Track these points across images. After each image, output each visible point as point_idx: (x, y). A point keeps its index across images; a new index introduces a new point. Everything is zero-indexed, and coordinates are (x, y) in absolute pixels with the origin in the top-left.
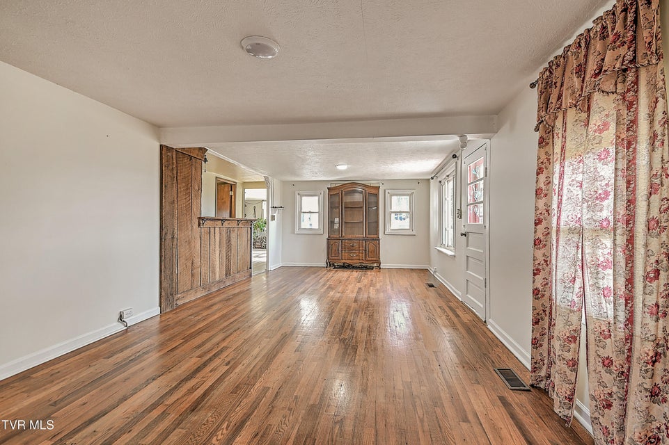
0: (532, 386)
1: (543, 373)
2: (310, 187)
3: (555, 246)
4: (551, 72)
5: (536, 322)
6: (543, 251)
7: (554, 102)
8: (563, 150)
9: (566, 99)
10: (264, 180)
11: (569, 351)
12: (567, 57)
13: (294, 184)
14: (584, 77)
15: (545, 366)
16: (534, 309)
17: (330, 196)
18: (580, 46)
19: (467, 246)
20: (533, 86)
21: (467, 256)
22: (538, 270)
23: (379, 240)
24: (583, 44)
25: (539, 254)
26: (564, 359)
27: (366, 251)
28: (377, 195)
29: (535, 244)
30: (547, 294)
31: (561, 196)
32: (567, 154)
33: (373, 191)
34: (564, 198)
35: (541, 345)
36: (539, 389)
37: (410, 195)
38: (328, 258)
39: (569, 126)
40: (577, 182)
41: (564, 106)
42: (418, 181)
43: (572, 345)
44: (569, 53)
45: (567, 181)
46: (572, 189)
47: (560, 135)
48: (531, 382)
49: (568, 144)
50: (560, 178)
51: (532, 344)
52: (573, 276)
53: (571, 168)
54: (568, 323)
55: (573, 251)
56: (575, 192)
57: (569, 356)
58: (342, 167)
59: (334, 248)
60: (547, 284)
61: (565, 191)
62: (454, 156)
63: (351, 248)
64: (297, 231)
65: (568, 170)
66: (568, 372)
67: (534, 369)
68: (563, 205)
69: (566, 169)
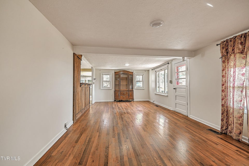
0: (221, 132)
1: (224, 128)
2: (107, 72)
3: (232, 92)
4: (227, 42)
5: (222, 114)
6: (224, 93)
7: (231, 51)
8: (235, 65)
9: (236, 50)
10: (91, 68)
11: (240, 120)
12: (236, 39)
13: (100, 70)
14: (245, 46)
15: (225, 126)
16: (222, 110)
17: (115, 75)
18: (242, 37)
19: (176, 92)
20: (217, 45)
21: (176, 96)
22: (223, 99)
23: (133, 91)
24: (243, 36)
25: (223, 94)
26: (238, 123)
27: (129, 95)
28: (132, 75)
29: (222, 91)
30: (225, 105)
31: (235, 78)
32: (237, 66)
33: (131, 74)
34: (236, 78)
35: (224, 120)
36: (223, 133)
37: (142, 75)
38: (115, 98)
39: (237, 58)
40: (241, 74)
41: (235, 52)
42: (145, 70)
43: (241, 119)
44: (236, 38)
45: (237, 73)
46: (239, 76)
47: (233, 60)
48: (220, 132)
49: (237, 63)
50: (234, 72)
51: (221, 120)
52: (240, 100)
53: (238, 70)
54: (239, 113)
55: (240, 93)
56: (240, 77)
57: (239, 122)
58: (127, 65)
59: (117, 94)
60: (225, 103)
61: (236, 76)
62: (168, 63)
63: (123, 94)
64: (101, 88)
65: (237, 70)
66: (239, 126)
67: (222, 128)
68: (236, 80)
69: (236, 70)
